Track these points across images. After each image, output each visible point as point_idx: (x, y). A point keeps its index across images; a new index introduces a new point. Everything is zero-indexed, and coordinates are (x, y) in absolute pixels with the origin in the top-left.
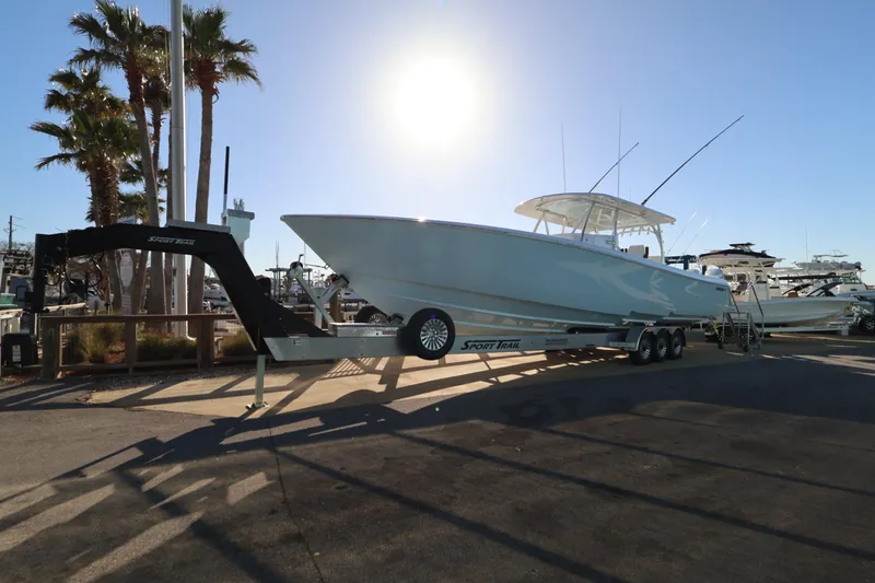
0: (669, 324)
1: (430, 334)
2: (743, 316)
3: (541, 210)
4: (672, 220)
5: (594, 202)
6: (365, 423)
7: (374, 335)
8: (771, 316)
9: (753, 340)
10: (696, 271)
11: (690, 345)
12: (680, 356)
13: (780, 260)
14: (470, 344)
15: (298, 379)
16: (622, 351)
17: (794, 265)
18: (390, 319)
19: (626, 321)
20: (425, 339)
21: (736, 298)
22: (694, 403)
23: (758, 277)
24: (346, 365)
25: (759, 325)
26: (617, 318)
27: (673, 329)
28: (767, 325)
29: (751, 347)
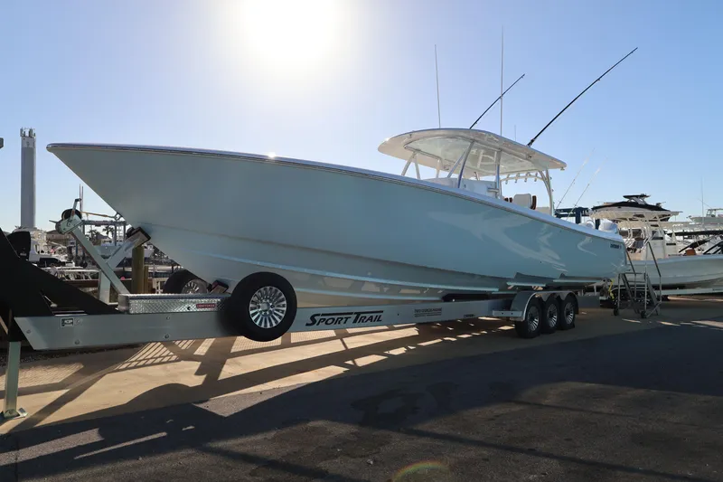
0: (560, 287)
1: (263, 306)
2: (639, 277)
3: (411, 149)
4: (562, 166)
5: (473, 141)
6: (164, 434)
7: (183, 309)
8: (669, 277)
9: (651, 304)
10: (589, 225)
11: (583, 312)
12: (572, 325)
13: (676, 213)
14: (317, 318)
15: (79, 372)
16: (507, 321)
17: (689, 220)
18: (210, 288)
19: (512, 285)
20: (256, 314)
21: (633, 256)
22: (588, 385)
23: (654, 232)
24: (154, 350)
25: (656, 287)
26: (500, 281)
27: (564, 294)
28: (666, 287)
29: (649, 312)
